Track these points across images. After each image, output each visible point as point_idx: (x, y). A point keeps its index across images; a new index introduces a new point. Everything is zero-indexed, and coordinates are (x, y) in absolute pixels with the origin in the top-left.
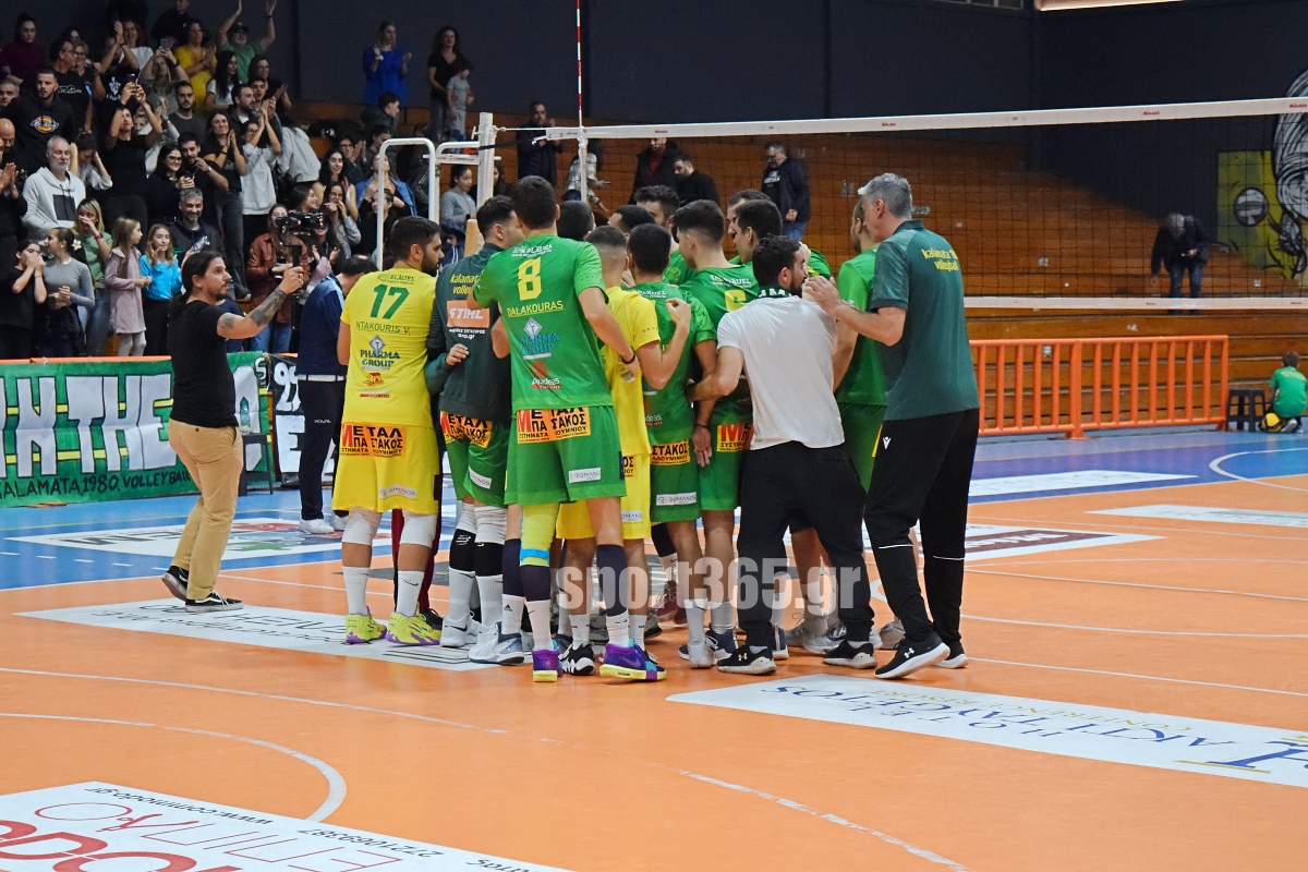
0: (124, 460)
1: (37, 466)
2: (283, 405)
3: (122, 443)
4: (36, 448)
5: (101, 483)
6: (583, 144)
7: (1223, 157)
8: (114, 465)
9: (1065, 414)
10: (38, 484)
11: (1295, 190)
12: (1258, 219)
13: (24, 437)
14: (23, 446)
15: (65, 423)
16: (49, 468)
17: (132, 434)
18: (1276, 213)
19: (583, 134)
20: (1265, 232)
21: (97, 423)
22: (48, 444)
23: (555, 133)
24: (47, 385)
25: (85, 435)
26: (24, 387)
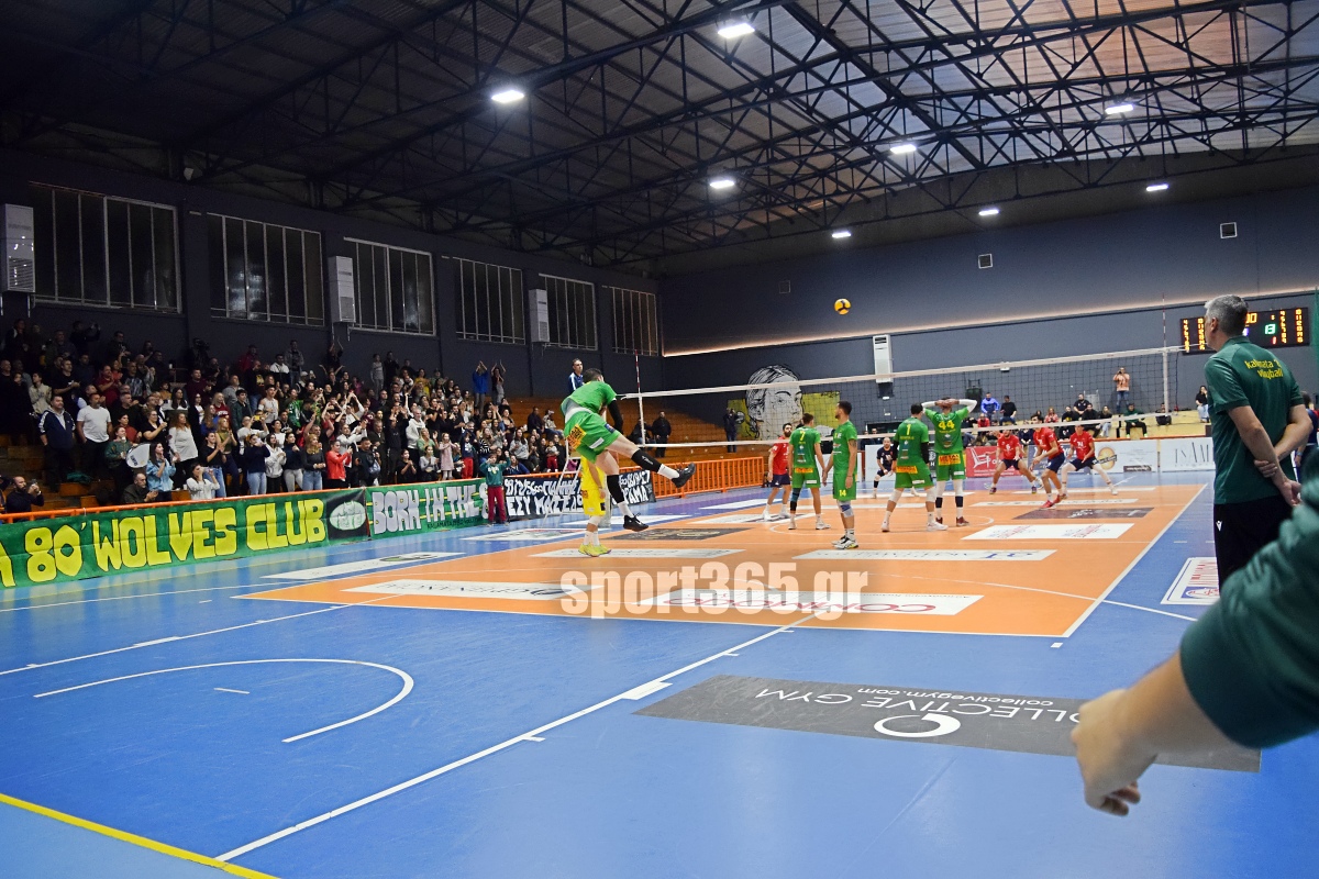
0: (465, 514)
1: (439, 518)
2: (508, 493)
3: (463, 508)
4: (439, 512)
5: (459, 522)
6: (641, 399)
7: (730, 402)
8: (461, 516)
9: (721, 485)
10: (440, 524)
11: (754, 411)
12: (742, 421)
13: (435, 509)
14: (435, 511)
15: (447, 503)
16: (443, 518)
17: (465, 505)
18: (748, 419)
19: (640, 396)
20: (744, 424)
21: (455, 502)
22: (442, 510)
23: (629, 396)
24: (441, 490)
25: (452, 506)
26: (434, 491)
